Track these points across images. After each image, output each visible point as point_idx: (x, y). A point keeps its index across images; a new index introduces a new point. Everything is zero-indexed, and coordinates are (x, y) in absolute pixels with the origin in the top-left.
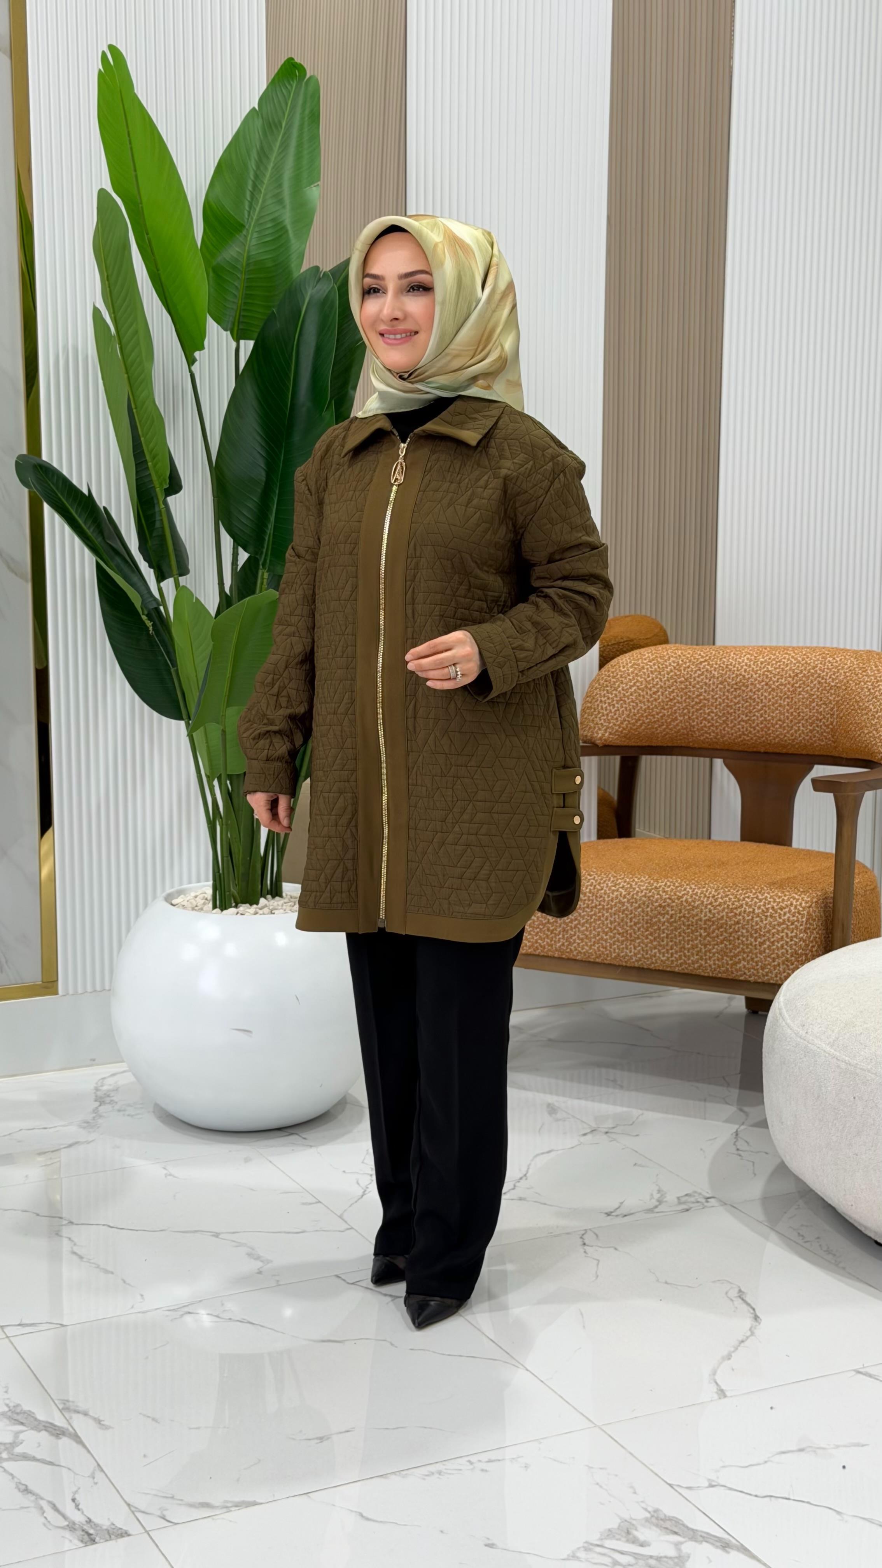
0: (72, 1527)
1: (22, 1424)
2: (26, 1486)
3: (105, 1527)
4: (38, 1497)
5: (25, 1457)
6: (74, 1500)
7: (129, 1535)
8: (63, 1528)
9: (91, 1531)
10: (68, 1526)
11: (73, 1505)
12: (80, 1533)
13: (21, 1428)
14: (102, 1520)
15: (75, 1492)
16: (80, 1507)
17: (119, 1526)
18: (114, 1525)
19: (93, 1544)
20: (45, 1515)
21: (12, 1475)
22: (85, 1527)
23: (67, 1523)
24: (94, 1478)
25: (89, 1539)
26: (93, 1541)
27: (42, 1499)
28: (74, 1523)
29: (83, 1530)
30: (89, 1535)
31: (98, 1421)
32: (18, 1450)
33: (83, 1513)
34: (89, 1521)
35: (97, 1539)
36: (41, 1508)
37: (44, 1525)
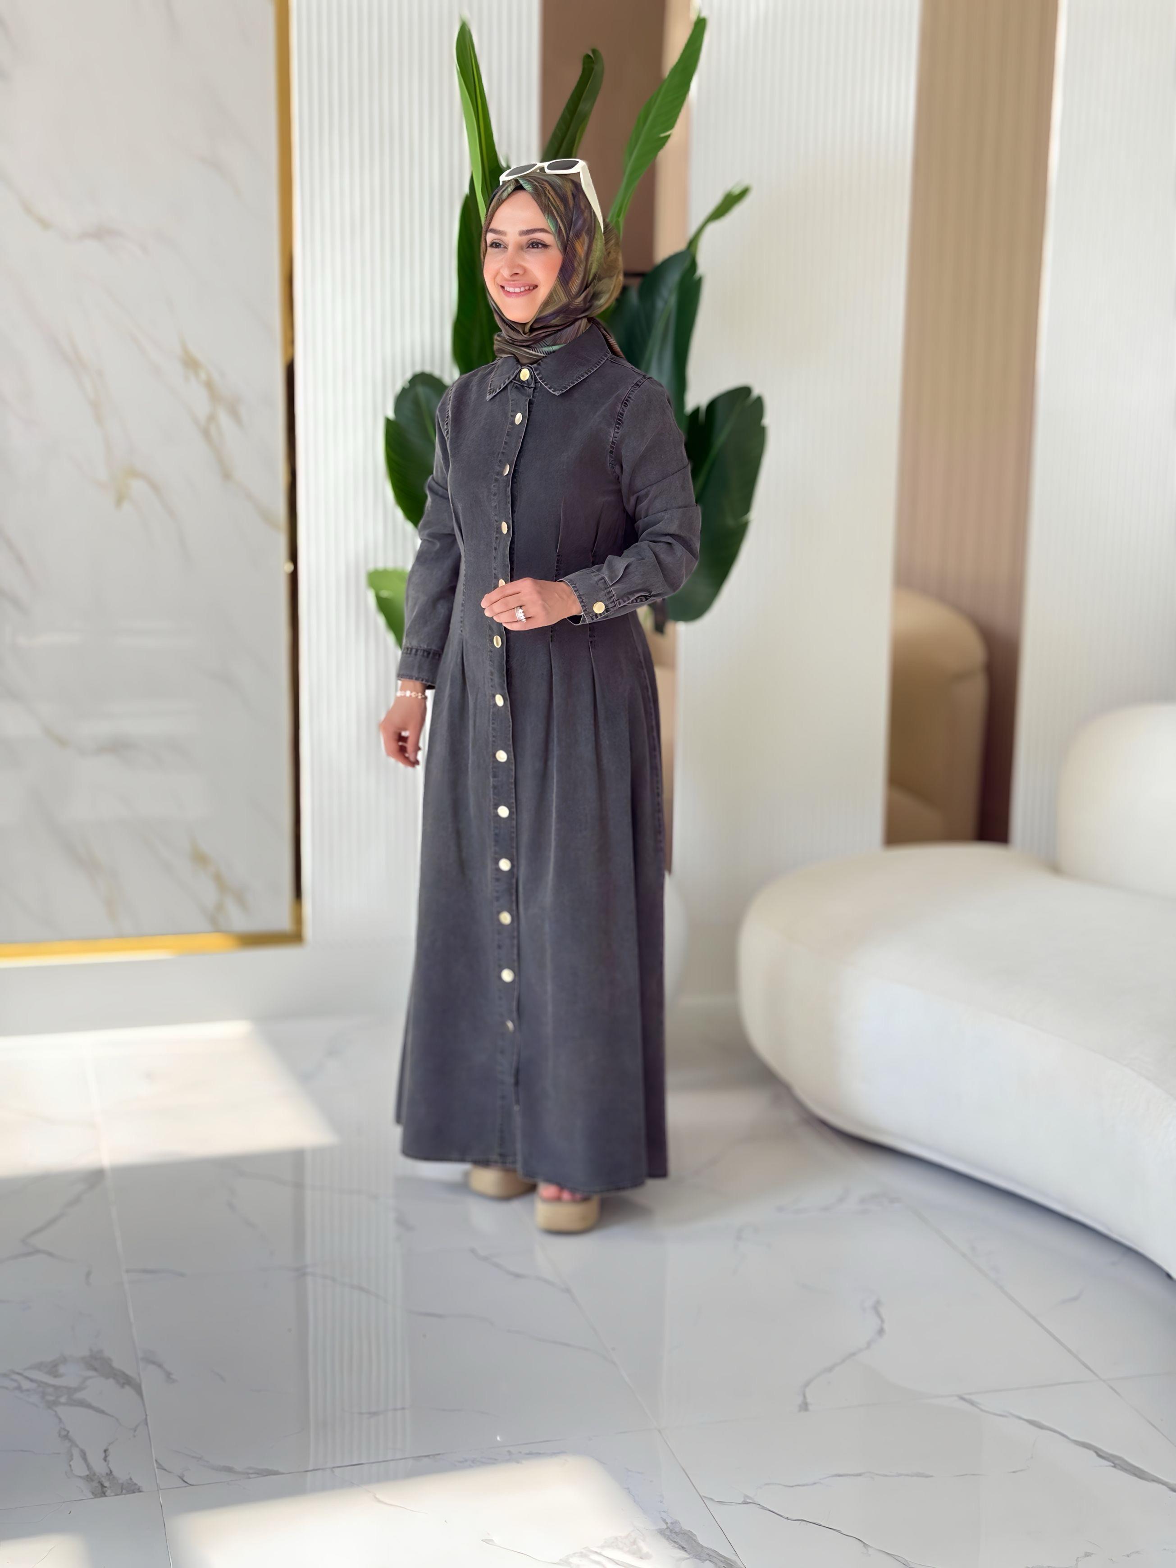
0: (89, 1478)
1: (96, 1370)
2: (68, 1432)
3: (120, 1481)
4: (73, 1443)
5: (83, 1404)
6: (105, 1451)
7: (140, 1492)
8: (80, 1477)
9: (106, 1484)
10: (88, 1475)
11: (103, 1455)
12: (95, 1484)
13: (92, 1373)
14: (121, 1475)
15: (110, 1444)
16: (108, 1458)
17: (135, 1481)
18: (131, 1479)
19: (101, 1496)
20: (71, 1463)
21: (60, 1419)
22: (103, 1479)
23: (87, 1473)
24: (135, 1431)
25: (101, 1491)
26: (104, 1494)
27: (77, 1446)
28: (94, 1474)
29: (99, 1482)
30: (103, 1486)
31: (168, 1375)
32: (78, 1396)
33: (108, 1464)
34: (110, 1473)
35: (108, 1492)
36: (72, 1455)
37: (66, 1472)
